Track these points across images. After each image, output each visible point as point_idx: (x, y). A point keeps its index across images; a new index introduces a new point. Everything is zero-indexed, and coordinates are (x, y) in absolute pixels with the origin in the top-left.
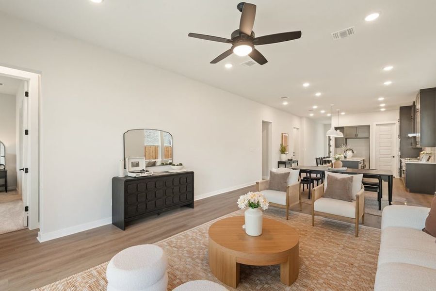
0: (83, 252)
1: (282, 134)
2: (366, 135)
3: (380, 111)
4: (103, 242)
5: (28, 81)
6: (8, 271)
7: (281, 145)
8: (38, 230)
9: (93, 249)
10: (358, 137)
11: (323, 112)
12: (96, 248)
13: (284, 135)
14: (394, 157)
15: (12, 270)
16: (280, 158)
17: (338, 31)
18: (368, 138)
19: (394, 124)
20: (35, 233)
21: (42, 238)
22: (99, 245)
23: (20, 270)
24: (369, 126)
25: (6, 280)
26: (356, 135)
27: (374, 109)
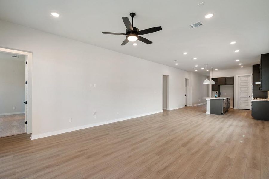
0: (51, 145)
2: (231, 83)
3: (240, 68)
4: (62, 141)
5: (27, 56)
6: (14, 152)
8: (31, 134)
9: (57, 144)
10: (227, 84)
11: (203, 69)
12: (59, 143)
14: (250, 97)
15: (15, 152)
17: (193, 24)
18: (233, 85)
20: (30, 135)
21: (33, 138)
22: (60, 142)
23: (20, 152)
24: (233, 78)
25: (13, 156)
26: (225, 83)
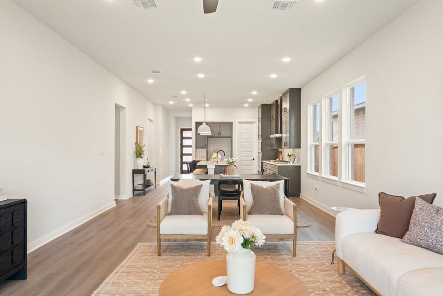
1: (137, 127)
2: (228, 134)
3: (244, 107)
7: (136, 143)
10: (222, 135)
11: (188, 100)
13: (139, 128)
14: (254, 159)
16: (135, 163)
18: (231, 137)
19: (253, 123)
24: (231, 124)
26: (220, 134)
27: (238, 105)
